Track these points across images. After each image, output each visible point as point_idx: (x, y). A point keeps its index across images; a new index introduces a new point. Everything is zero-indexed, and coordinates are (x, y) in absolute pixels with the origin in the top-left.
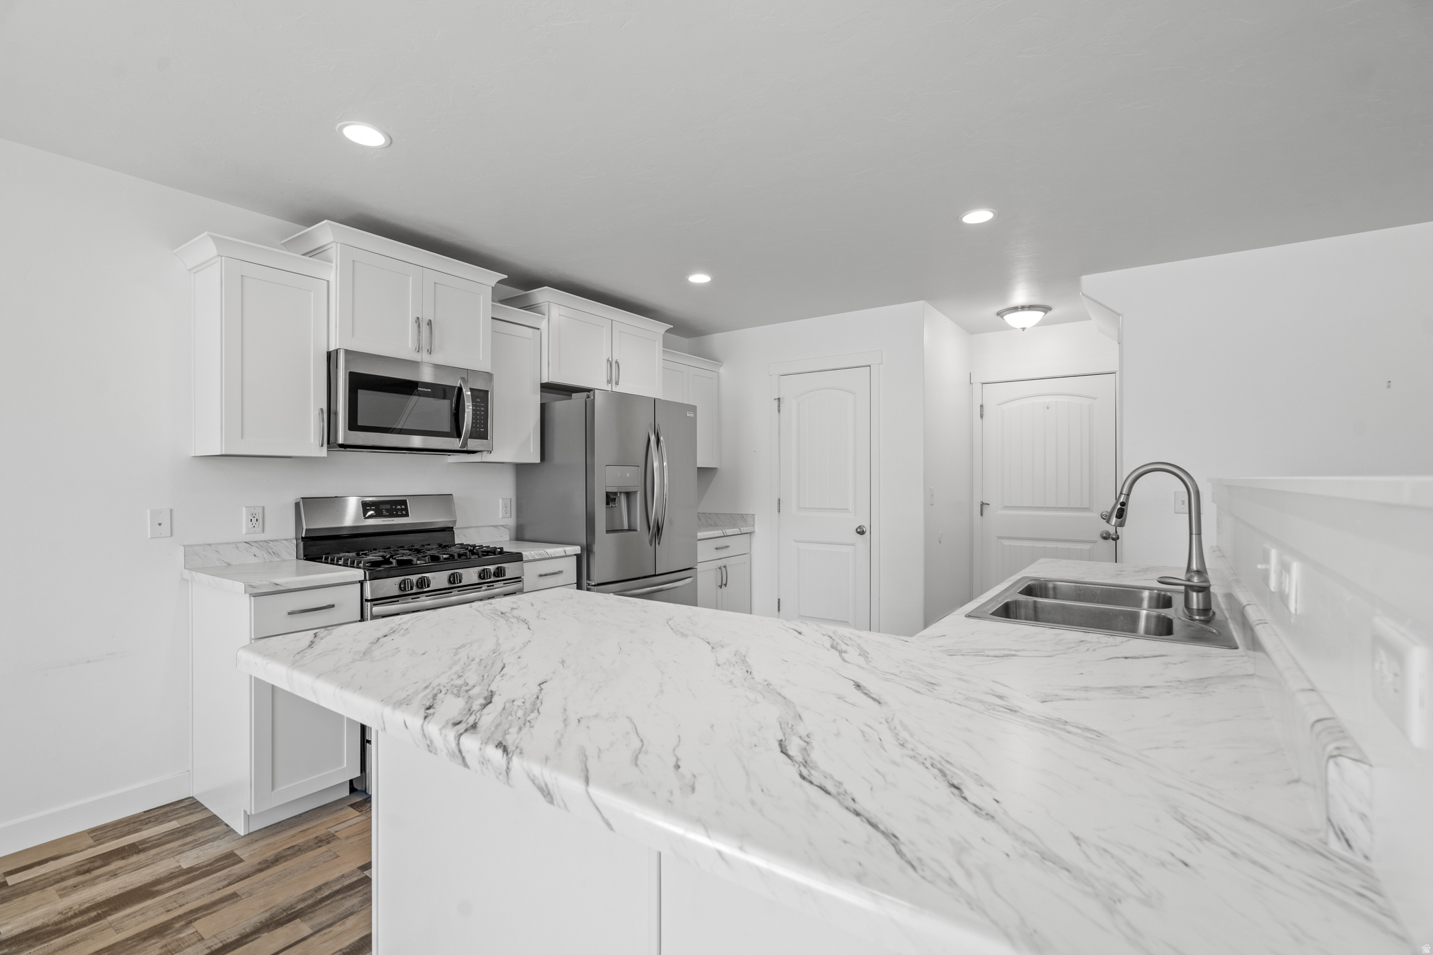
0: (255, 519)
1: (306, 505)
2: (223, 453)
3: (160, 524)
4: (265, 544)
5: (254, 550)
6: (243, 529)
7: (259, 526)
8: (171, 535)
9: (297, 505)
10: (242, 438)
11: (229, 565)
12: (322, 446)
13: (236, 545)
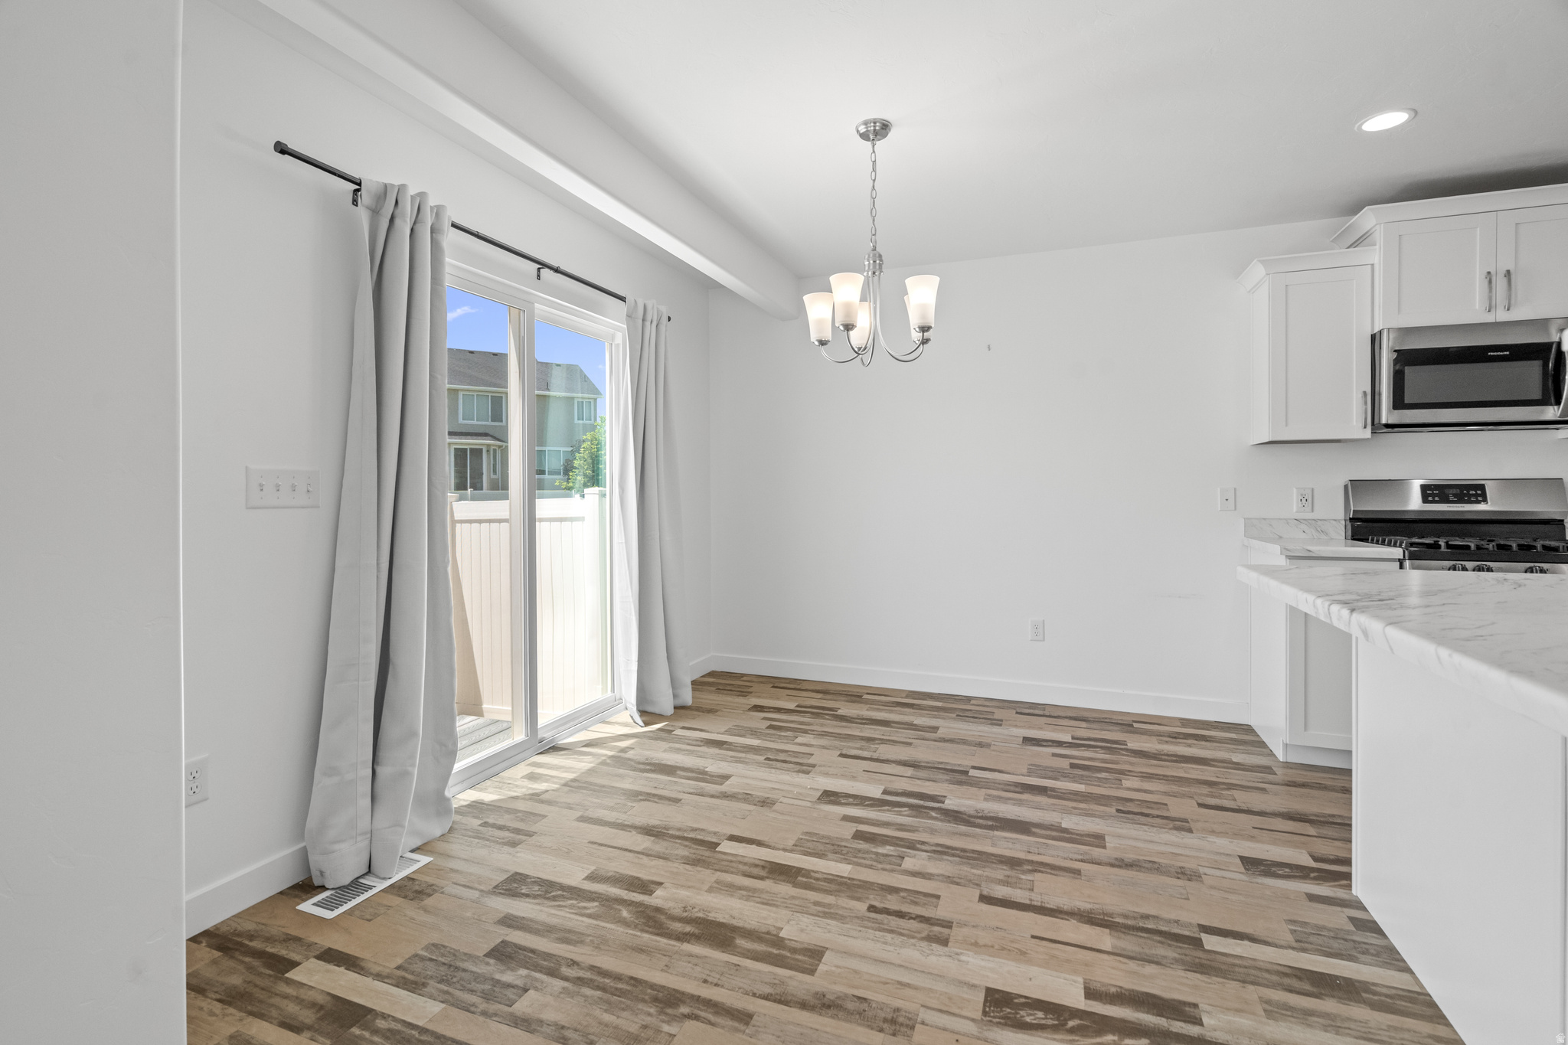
0: (1305, 499)
1: (1356, 487)
2: (1271, 439)
3: (1227, 500)
4: (1313, 522)
5: (1303, 527)
6: (1294, 508)
7: (1308, 508)
8: (1235, 509)
9: (1346, 487)
10: (1286, 425)
11: (1281, 537)
12: (1365, 427)
13: (1287, 521)
